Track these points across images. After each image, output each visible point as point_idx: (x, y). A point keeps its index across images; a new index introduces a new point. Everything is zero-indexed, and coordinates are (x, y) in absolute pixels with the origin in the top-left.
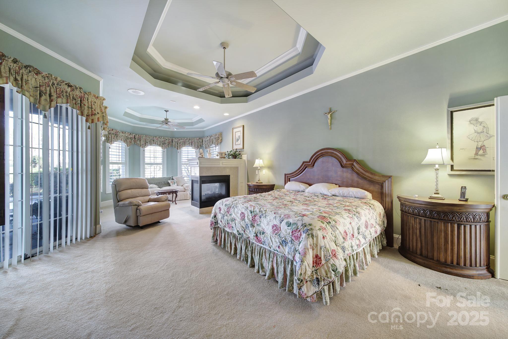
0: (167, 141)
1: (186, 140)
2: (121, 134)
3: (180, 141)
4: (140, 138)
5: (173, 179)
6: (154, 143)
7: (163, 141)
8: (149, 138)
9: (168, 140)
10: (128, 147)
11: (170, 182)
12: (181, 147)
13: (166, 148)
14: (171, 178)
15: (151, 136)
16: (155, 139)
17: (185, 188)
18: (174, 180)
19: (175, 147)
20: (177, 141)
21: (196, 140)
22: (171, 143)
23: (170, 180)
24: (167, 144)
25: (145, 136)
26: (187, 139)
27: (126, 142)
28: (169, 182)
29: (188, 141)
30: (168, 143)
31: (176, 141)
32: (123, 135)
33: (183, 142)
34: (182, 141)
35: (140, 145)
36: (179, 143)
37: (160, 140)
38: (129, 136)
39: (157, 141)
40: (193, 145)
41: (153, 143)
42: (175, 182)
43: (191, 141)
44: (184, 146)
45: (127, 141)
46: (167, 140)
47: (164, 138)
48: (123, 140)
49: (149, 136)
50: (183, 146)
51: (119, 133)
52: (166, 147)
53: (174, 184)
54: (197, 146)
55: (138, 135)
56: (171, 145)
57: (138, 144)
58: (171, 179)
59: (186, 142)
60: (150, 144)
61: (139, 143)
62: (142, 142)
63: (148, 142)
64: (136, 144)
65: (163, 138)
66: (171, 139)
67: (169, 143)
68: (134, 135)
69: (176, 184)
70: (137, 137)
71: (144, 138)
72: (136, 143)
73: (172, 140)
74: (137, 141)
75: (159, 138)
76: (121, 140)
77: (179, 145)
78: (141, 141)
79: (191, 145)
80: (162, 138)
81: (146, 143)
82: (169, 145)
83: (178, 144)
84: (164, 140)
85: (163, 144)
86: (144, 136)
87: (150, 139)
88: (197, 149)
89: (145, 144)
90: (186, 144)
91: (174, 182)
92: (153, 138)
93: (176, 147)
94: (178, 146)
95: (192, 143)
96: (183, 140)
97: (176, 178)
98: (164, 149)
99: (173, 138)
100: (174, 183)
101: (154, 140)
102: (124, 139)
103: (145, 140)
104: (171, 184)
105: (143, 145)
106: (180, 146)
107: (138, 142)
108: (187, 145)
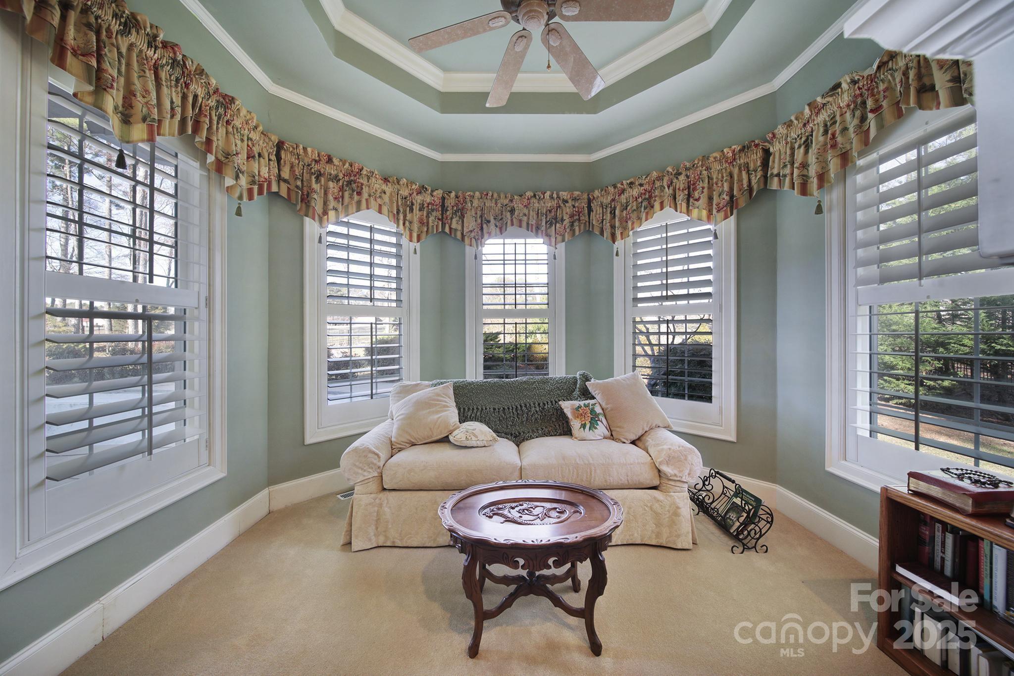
0: (568, 209)
1: (658, 184)
2: (377, 185)
3: (623, 198)
4: (460, 206)
5: (586, 394)
6: (512, 221)
7: (550, 211)
8: (496, 203)
9: (570, 203)
10: (411, 240)
11: (568, 413)
12: (630, 223)
13: (563, 241)
14: (575, 383)
15: (502, 196)
16: (518, 204)
17: (664, 468)
18: (593, 398)
19: (602, 233)
20: (613, 200)
21: (716, 166)
22: (584, 218)
23: (569, 396)
24: (567, 222)
25: (481, 193)
26: (660, 178)
27: (401, 222)
28: (565, 411)
29: (665, 184)
30: (572, 216)
31: (607, 200)
32: (388, 189)
33: (641, 195)
34: (635, 192)
35: (462, 234)
36: (622, 205)
37: (536, 205)
38: (419, 199)
39: (527, 213)
40: (697, 200)
41: (509, 223)
42: (598, 410)
43: (688, 177)
44: (647, 214)
45: (405, 216)
46: (567, 202)
47: (555, 196)
48: (385, 209)
49: (495, 195)
50: (639, 218)
51: (366, 179)
52: (563, 236)
53: (593, 427)
54: (727, 198)
55: (453, 195)
56: (582, 226)
57: (456, 230)
58: (577, 393)
59: (657, 193)
60: (501, 229)
61: (460, 228)
62: (470, 223)
63: (492, 221)
64: (447, 230)
65: (551, 197)
66: (585, 196)
67: (575, 217)
68: (439, 193)
69: (601, 429)
70: (451, 202)
71: (476, 203)
72: (447, 226)
73: (589, 202)
74: (452, 219)
75: (533, 200)
76: (380, 212)
77: (620, 220)
78: (465, 220)
79: (684, 205)
80: (548, 194)
81: (485, 226)
82: (576, 224)
83: (617, 212)
84: (554, 203)
85: (551, 225)
86: (477, 194)
87: (499, 205)
88: (726, 217)
89: (482, 229)
90: (657, 205)
91: (592, 411)
92: (511, 201)
93: (607, 233)
94: (617, 224)
95: (690, 189)
96: (641, 185)
97: (607, 391)
98: (553, 244)
99: (593, 191)
100: (594, 421)
101: (512, 211)
102: (391, 206)
103: (479, 213)
104: (575, 424)
105: (473, 234)
106: (624, 221)
107: (454, 221)
108: (662, 208)
